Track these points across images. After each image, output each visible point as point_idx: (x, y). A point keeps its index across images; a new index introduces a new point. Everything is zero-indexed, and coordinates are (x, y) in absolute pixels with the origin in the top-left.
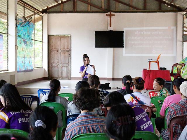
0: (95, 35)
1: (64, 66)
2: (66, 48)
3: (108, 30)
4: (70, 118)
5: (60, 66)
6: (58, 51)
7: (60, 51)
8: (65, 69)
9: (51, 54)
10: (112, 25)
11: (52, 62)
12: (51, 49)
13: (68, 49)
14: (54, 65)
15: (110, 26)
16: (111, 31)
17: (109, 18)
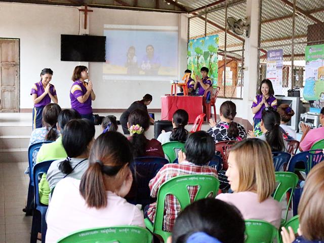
1: (8, 91)
2: (10, 60)
3: (80, 34)
8: (8, 96)
10: (88, 26)
13: (14, 62)
15: (85, 28)
16: (86, 35)
17: (84, 15)
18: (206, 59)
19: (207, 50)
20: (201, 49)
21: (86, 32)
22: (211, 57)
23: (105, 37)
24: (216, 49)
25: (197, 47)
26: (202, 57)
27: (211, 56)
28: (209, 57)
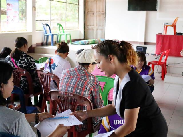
1: (99, 29)
2: (101, 11)
5: (95, 29)
6: (93, 14)
7: (95, 14)
8: (99, 32)
9: (87, 16)
11: (88, 24)
12: (87, 12)
13: (103, 12)
14: (90, 27)
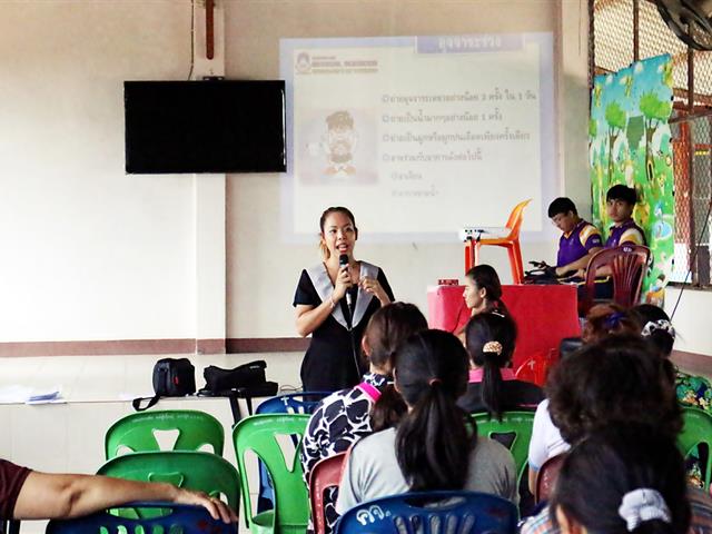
0: (126, 106)
3: (194, 79)
4: (362, 520)
10: (219, 48)
15: (210, 55)
16: (214, 80)
17: (204, 11)
18: (634, 145)
19: (637, 113)
20: (621, 109)
21: (215, 68)
22: (649, 139)
23: (283, 82)
24: (664, 108)
25: (610, 102)
26: (622, 138)
27: (651, 132)
28: (644, 138)
